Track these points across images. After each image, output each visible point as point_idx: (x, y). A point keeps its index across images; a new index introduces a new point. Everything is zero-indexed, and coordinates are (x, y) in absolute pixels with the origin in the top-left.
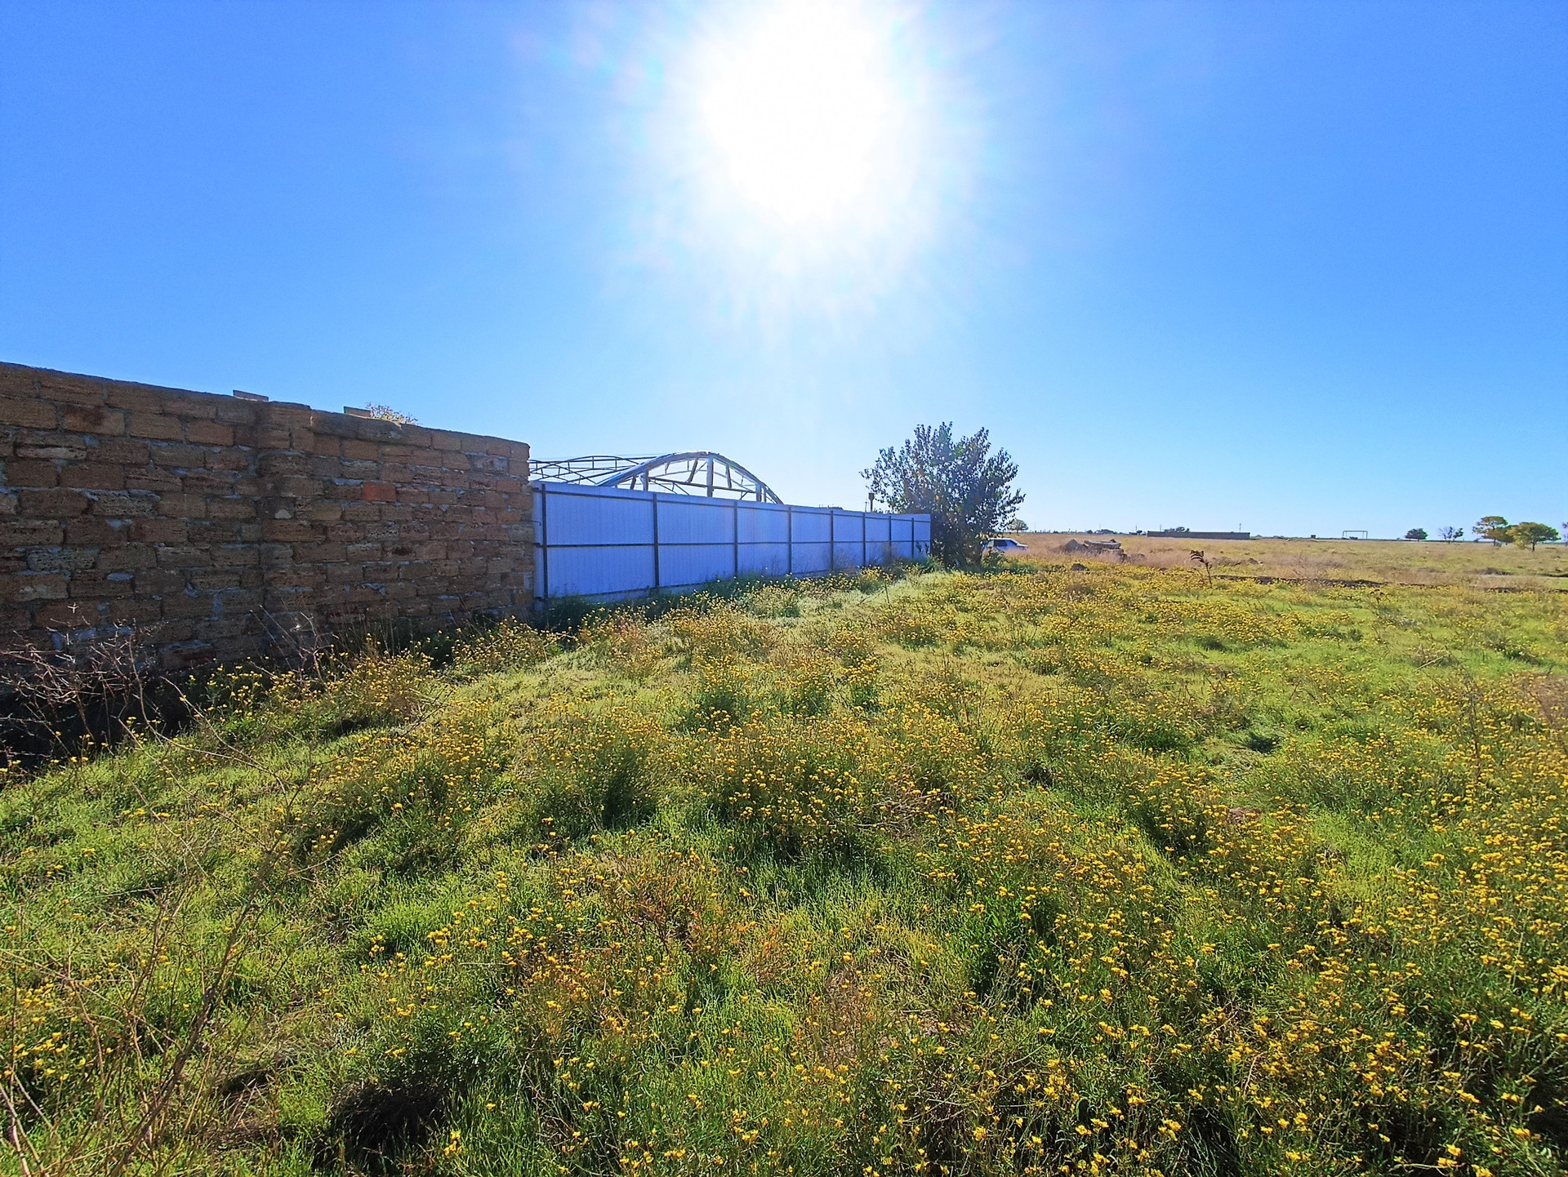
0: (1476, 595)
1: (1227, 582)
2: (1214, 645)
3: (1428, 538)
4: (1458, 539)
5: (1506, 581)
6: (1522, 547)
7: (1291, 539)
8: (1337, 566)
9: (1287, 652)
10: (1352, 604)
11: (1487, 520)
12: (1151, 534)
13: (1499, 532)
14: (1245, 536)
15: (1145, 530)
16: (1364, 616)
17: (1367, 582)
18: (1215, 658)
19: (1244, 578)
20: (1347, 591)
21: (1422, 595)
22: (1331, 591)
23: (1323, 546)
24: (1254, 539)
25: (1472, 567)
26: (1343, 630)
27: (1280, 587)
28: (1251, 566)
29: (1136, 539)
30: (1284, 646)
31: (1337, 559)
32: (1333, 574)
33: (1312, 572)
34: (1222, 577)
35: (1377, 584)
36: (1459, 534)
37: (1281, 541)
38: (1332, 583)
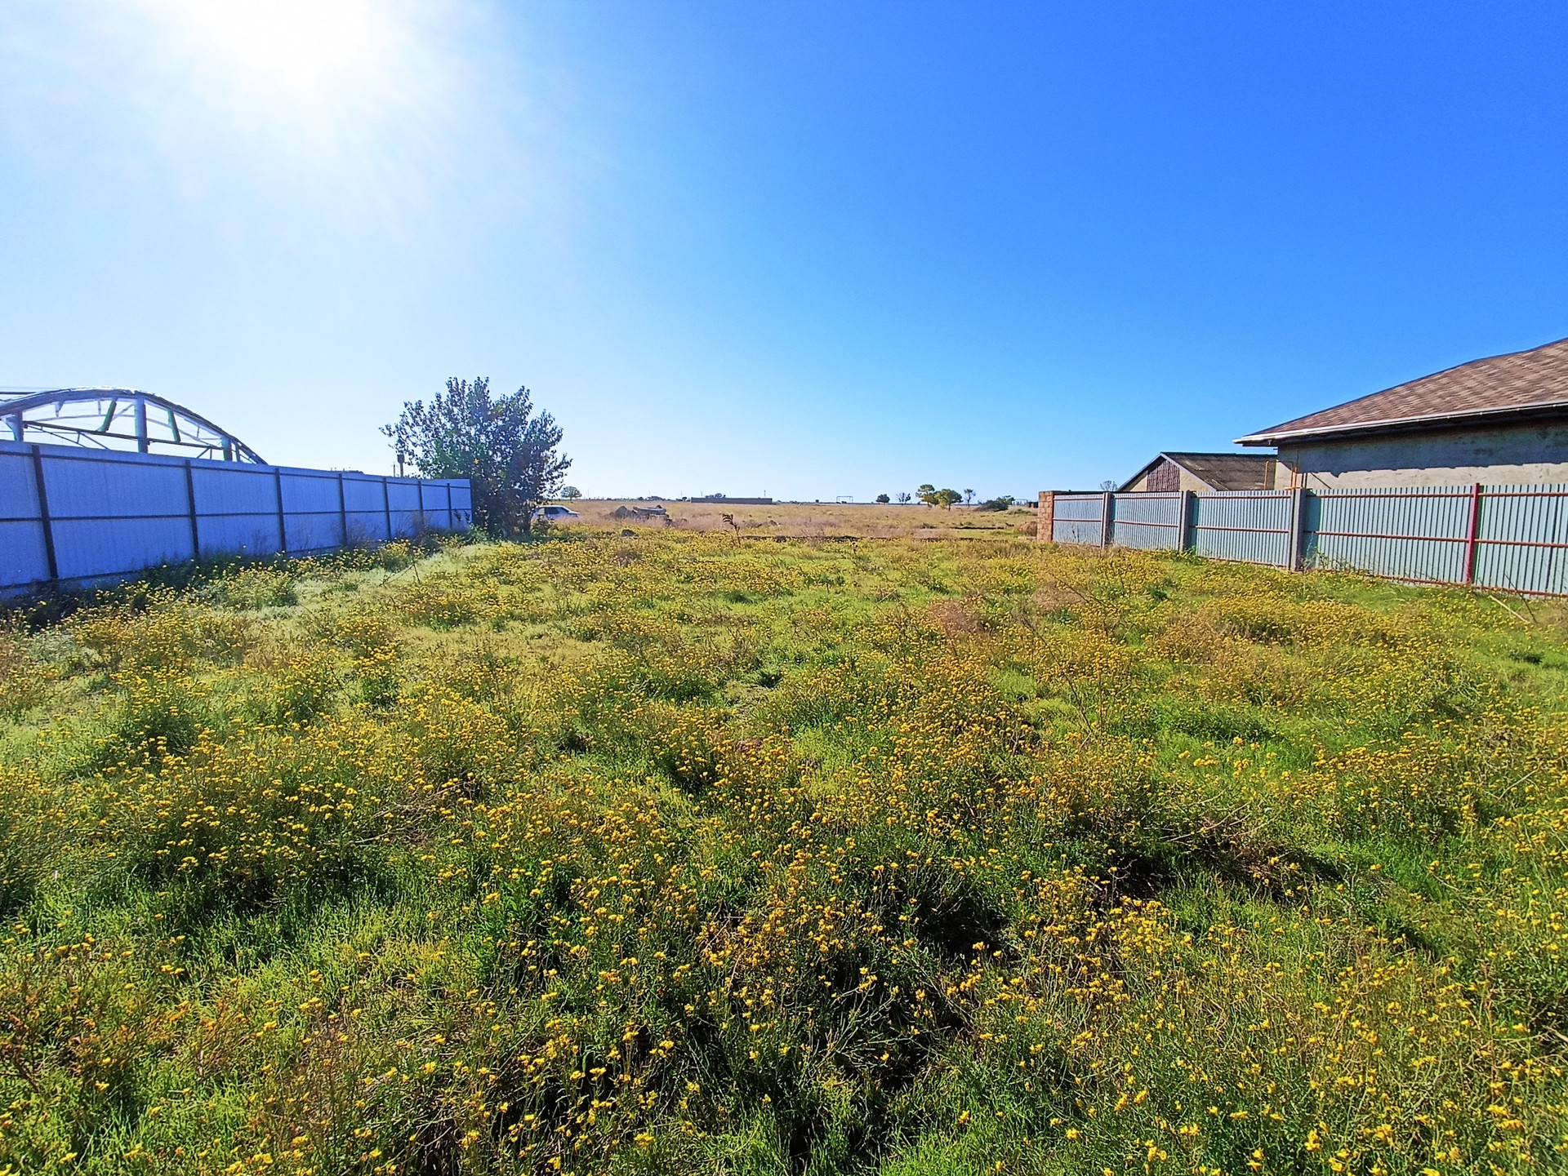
0: (916, 544)
1: (752, 541)
2: (739, 598)
3: (890, 502)
4: (908, 502)
5: (933, 533)
6: (943, 508)
7: (802, 503)
8: (831, 525)
9: (792, 600)
10: (838, 555)
11: (923, 487)
12: (694, 500)
13: (932, 497)
14: (769, 501)
15: (689, 497)
16: (847, 564)
17: (849, 538)
18: (738, 609)
19: (765, 538)
20: (836, 545)
21: (884, 546)
22: (826, 546)
23: (823, 509)
24: (775, 504)
25: (916, 523)
26: (832, 577)
27: (792, 545)
28: (772, 527)
29: (681, 505)
30: (791, 594)
31: (832, 519)
32: (828, 532)
33: (812, 531)
34: (748, 538)
35: (856, 539)
36: (908, 498)
37: (795, 505)
38: (826, 539)
